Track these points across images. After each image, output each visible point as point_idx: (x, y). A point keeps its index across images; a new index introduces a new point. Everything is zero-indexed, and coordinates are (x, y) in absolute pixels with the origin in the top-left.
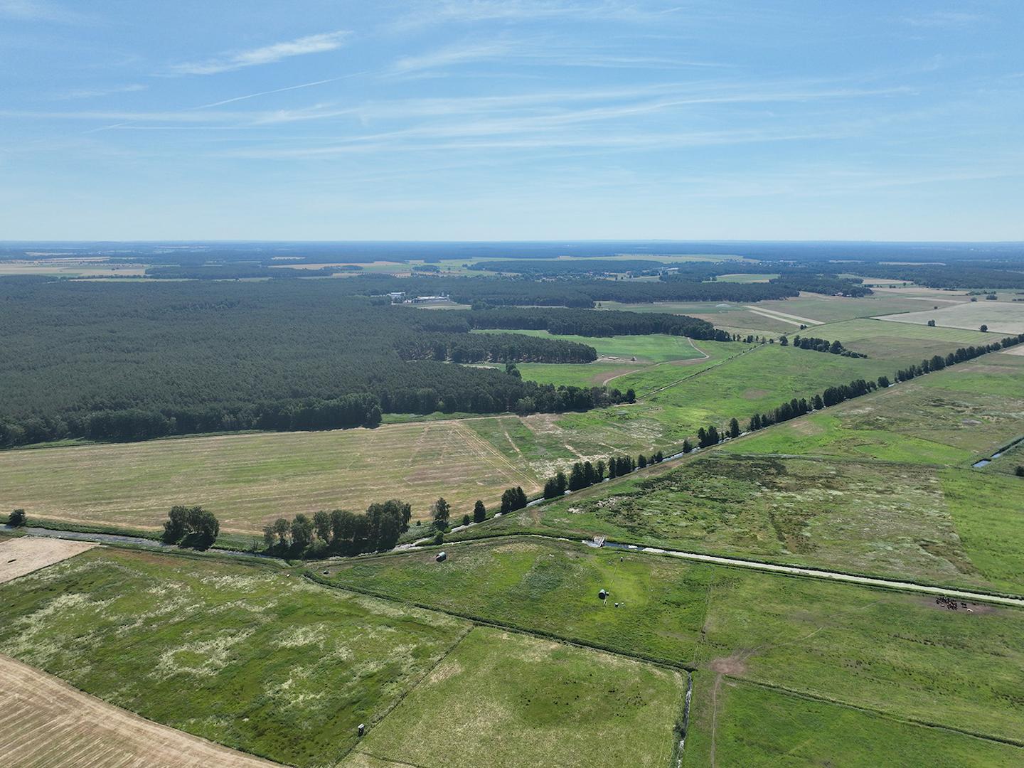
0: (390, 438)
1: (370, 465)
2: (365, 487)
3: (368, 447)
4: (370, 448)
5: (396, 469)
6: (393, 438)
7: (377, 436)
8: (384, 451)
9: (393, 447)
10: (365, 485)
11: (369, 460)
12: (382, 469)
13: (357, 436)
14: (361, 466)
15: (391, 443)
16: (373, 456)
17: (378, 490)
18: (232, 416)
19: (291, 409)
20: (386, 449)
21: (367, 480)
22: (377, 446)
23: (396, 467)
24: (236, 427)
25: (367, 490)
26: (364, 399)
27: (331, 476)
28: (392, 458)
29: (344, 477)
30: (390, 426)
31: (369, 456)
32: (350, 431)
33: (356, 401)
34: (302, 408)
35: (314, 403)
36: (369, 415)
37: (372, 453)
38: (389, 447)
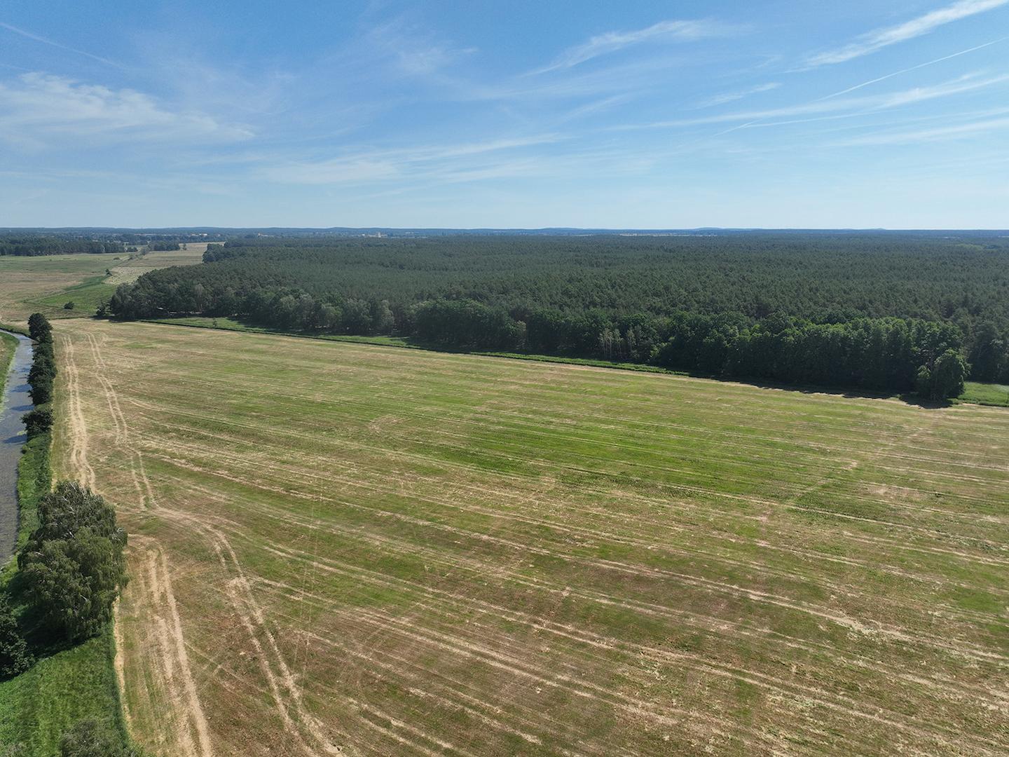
0: (984, 440)
1: (877, 512)
2: (810, 609)
3: (897, 449)
4: (899, 456)
5: (985, 560)
6: (993, 441)
7: (936, 426)
8: (948, 475)
9: (986, 467)
10: (816, 593)
11: (881, 492)
12: (921, 541)
13: (874, 415)
14: (841, 507)
15: (976, 455)
16: (904, 481)
17: (866, 646)
18: (617, 332)
19: (734, 335)
20: (954, 469)
21: (837, 572)
22: (929, 453)
23: (986, 549)
24: (618, 356)
25: (809, 628)
26: (920, 331)
27: (714, 514)
28: (977, 506)
29: (754, 532)
30: (987, 410)
31: (887, 479)
32: (861, 402)
33: (896, 333)
34: (755, 334)
35: (787, 326)
36: (924, 371)
37: (902, 470)
38: (973, 465)
